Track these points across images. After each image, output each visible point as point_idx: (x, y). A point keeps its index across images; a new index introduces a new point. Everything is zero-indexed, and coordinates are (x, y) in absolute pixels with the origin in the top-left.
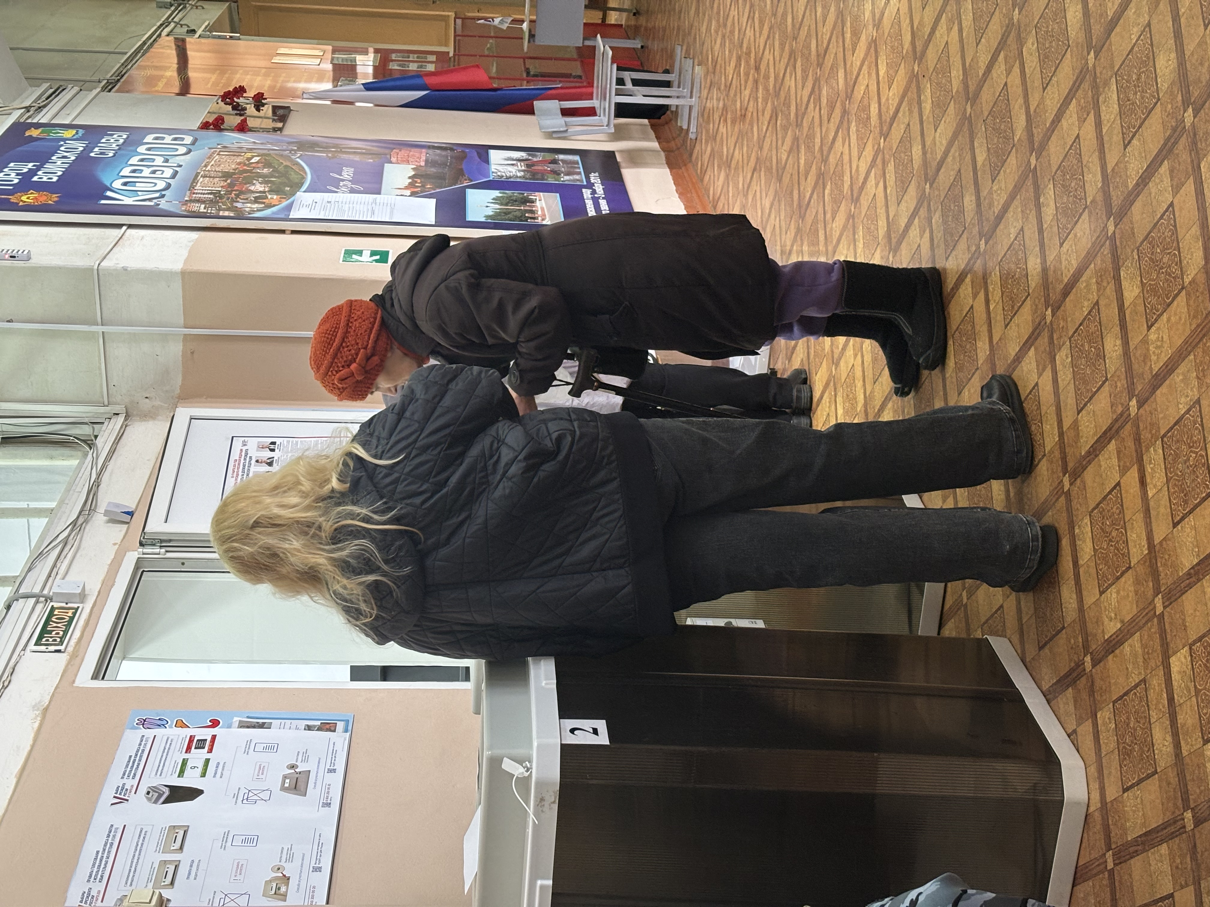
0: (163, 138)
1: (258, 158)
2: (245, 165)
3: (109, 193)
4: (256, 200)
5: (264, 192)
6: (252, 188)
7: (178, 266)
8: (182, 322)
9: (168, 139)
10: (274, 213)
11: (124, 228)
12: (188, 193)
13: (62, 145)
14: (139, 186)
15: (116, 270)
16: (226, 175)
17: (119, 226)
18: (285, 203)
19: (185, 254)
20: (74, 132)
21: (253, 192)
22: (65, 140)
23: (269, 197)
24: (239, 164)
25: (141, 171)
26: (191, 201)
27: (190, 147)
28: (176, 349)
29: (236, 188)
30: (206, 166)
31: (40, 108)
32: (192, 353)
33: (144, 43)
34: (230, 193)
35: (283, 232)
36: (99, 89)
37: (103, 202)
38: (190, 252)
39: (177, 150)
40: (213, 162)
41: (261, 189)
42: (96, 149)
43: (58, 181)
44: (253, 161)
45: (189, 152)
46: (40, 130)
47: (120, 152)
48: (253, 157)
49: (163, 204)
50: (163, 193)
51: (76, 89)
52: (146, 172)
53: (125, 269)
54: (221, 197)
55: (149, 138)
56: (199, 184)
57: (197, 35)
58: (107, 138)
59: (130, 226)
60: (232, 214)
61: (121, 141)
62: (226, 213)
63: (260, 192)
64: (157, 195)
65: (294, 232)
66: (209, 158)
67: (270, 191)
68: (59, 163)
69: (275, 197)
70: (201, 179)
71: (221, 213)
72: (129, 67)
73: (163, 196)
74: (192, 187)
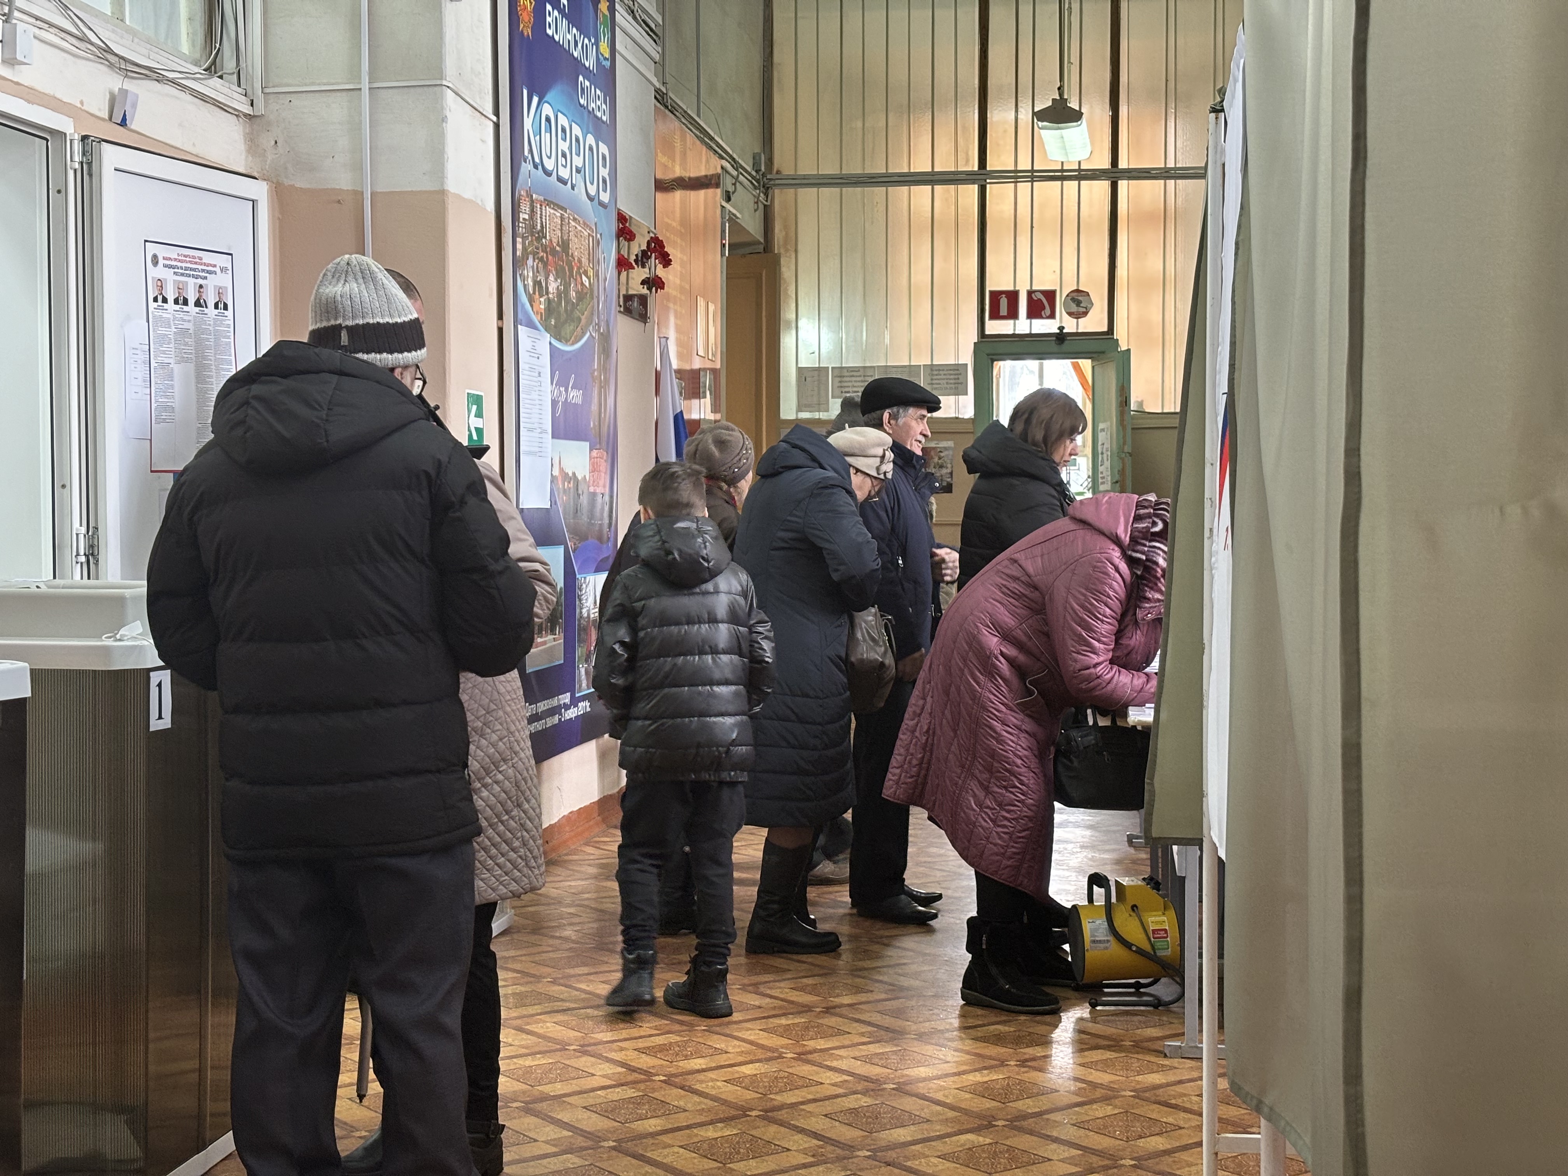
0: (605, 166)
1: (587, 284)
2: (579, 268)
3: (535, 99)
4: (537, 283)
5: (547, 293)
6: (551, 278)
7: (451, 186)
8: (379, 190)
9: (604, 172)
10: (523, 306)
11: (495, 119)
12: (542, 198)
13: (590, 40)
14: (545, 137)
15: (442, 108)
16: (565, 245)
17: (497, 113)
18: (536, 319)
19: (467, 195)
20: (607, 55)
21: (547, 279)
22: (597, 44)
23: (542, 300)
24: (580, 261)
25: (565, 140)
26: (532, 201)
27: (596, 200)
28: (343, 181)
29: (550, 257)
30: (575, 220)
31: (633, 12)
32: (339, 202)
33: (712, 139)
34: (545, 251)
35: (500, 316)
36: (657, 85)
37: (525, 92)
38: (470, 201)
39: (592, 184)
40: (579, 228)
41: (550, 289)
42: (587, 83)
43: (548, 35)
44: (584, 278)
45: (591, 199)
46: (607, 13)
47: (586, 113)
48: (589, 278)
49: (526, 168)
50: (540, 167)
51: (657, 57)
52: (564, 146)
53: (444, 119)
54: (539, 239)
55: (604, 149)
56: (552, 211)
57: (724, 204)
58: (602, 98)
59: (497, 126)
60: (519, 253)
61: (599, 114)
62: (519, 246)
63: (547, 288)
64: (537, 160)
65: (500, 331)
66: (585, 224)
67: (549, 301)
68: (569, 37)
69: (542, 307)
70: (558, 215)
71: (519, 240)
72: (683, 120)
73: (536, 167)
74: (549, 203)
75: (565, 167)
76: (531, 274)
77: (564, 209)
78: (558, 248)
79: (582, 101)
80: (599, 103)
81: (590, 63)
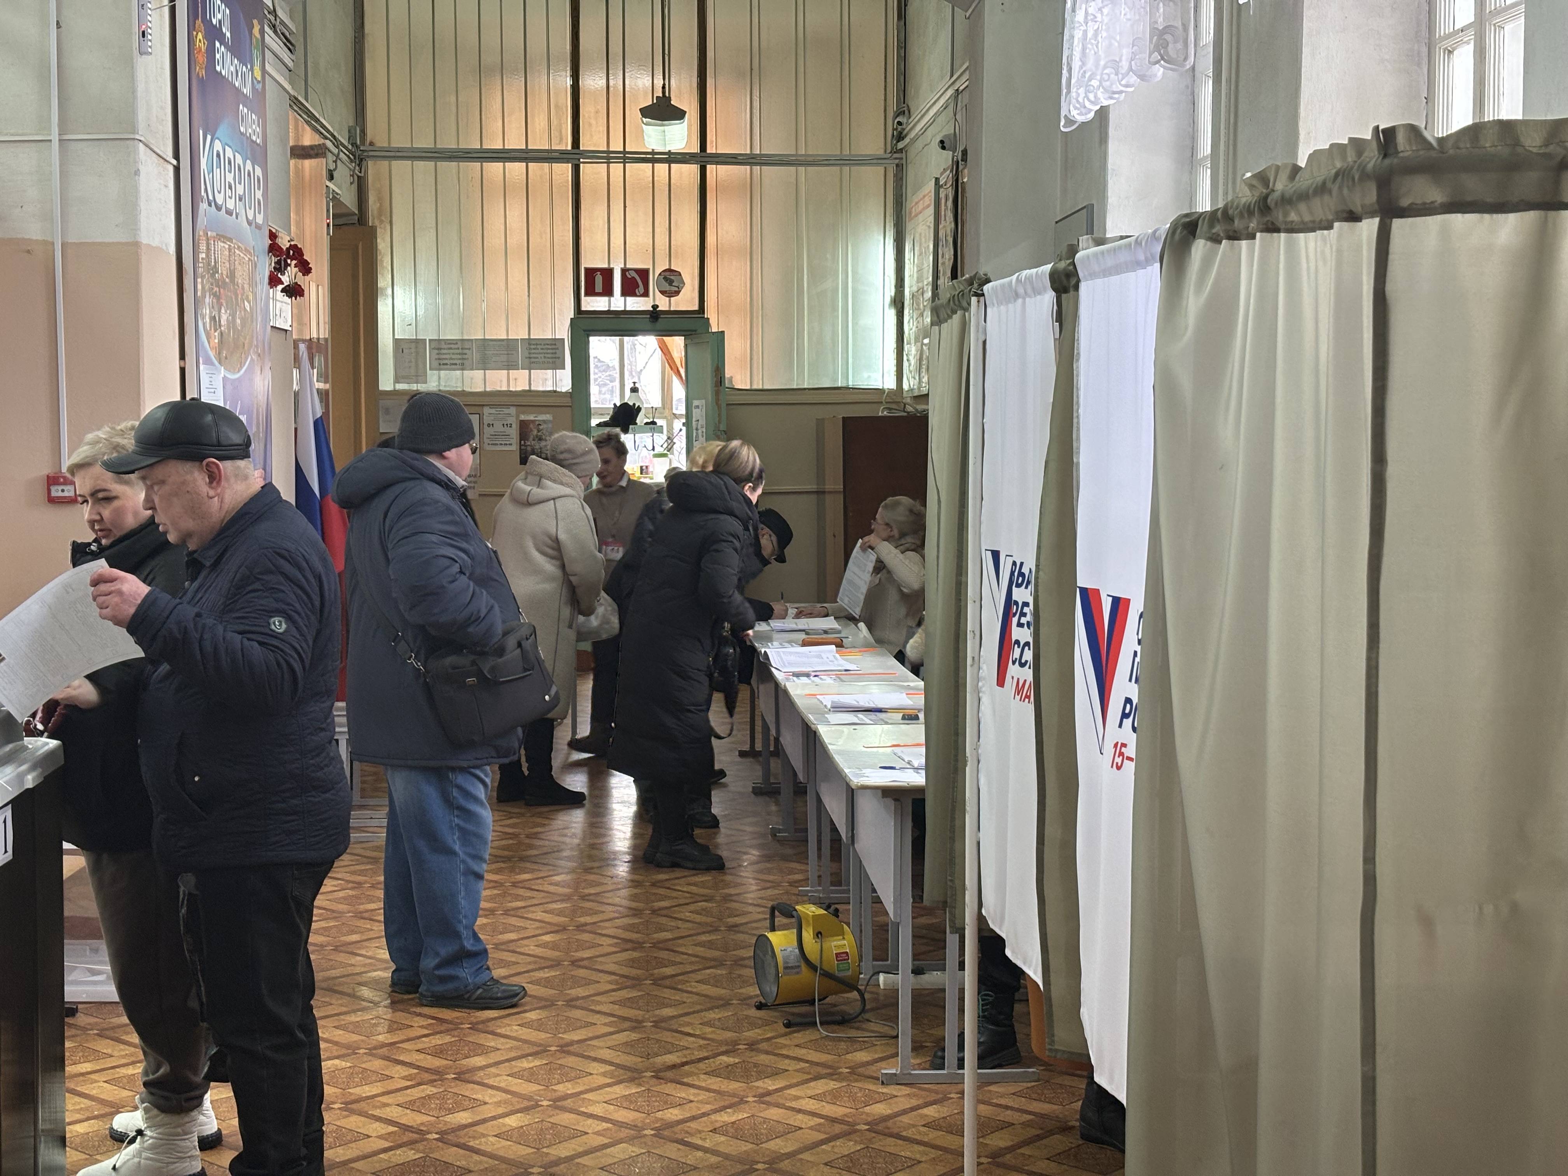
1: (248, 309)
2: (242, 295)
3: (209, 137)
4: (213, 319)
5: (220, 326)
6: (223, 311)
7: (144, 239)
8: (71, 239)
9: (259, 194)
10: (203, 344)
11: (175, 162)
15: (135, 162)
17: (176, 156)
18: (212, 354)
19: (155, 243)
20: (259, 78)
21: (220, 311)
22: (252, 70)
23: (216, 334)
24: (243, 288)
26: (208, 239)
27: (254, 224)
28: (33, 231)
29: (222, 290)
30: (239, 247)
32: (28, 252)
35: (182, 357)
36: (292, 92)
39: (250, 208)
41: (223, 323)
42: (246, 110)
45: (249, 223)
46: (258, 36)
47: (245, 138)
48: (249, 302)
50: (213, 204)
51: (290, 64)
52: (230, 178)
53: (137, 173)
54: (213, 275)
55: (259, 171)
56: (222, 244)
57: (328, 183)
59: (177, 169)
60: (199, 293)
61: (254, 138)
62: (199, 287)
63: (220, 321)
64: (211, 198)
65: (183, 371)
66: (246, 249)
67: (221, 333)
68: (232, 69)
69: (216, 341)
70: (227, 246)
71: (199, 280)
73: (210, 205)
74: (221, 237)
75: (231, 198)
76: (208, 312)
77: (230, 240)
78: (227, 280)
79: (242, 129)
80: (254, 127)
81: (247, 90)
